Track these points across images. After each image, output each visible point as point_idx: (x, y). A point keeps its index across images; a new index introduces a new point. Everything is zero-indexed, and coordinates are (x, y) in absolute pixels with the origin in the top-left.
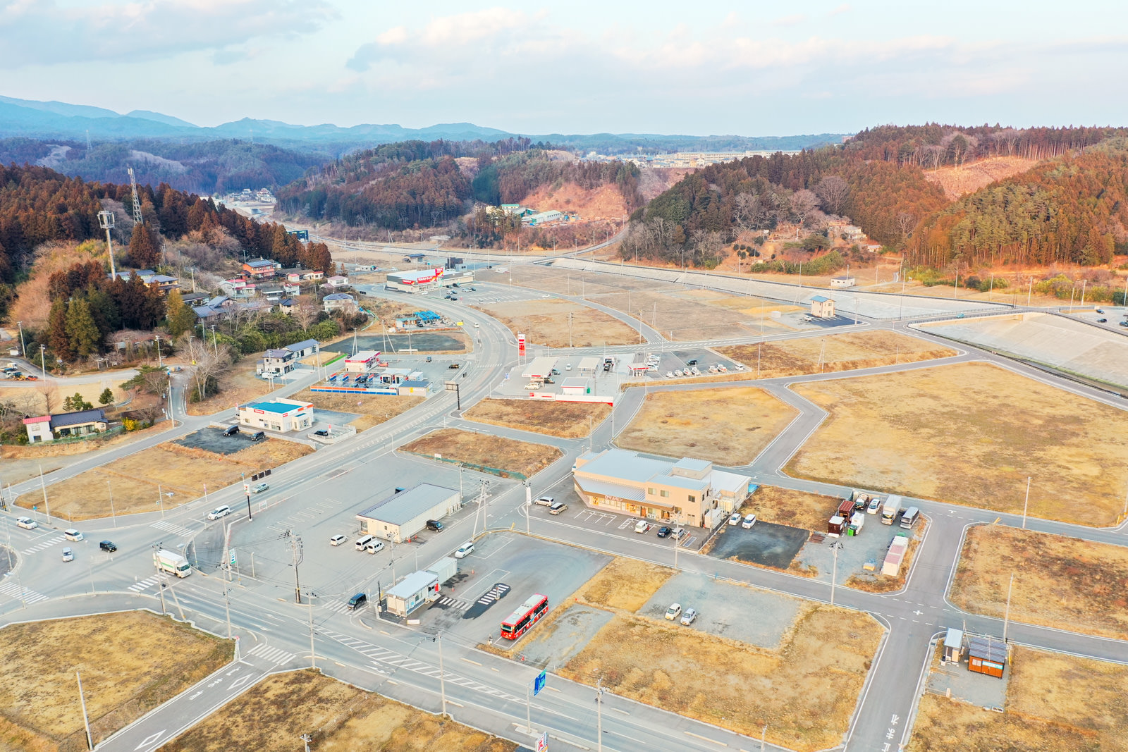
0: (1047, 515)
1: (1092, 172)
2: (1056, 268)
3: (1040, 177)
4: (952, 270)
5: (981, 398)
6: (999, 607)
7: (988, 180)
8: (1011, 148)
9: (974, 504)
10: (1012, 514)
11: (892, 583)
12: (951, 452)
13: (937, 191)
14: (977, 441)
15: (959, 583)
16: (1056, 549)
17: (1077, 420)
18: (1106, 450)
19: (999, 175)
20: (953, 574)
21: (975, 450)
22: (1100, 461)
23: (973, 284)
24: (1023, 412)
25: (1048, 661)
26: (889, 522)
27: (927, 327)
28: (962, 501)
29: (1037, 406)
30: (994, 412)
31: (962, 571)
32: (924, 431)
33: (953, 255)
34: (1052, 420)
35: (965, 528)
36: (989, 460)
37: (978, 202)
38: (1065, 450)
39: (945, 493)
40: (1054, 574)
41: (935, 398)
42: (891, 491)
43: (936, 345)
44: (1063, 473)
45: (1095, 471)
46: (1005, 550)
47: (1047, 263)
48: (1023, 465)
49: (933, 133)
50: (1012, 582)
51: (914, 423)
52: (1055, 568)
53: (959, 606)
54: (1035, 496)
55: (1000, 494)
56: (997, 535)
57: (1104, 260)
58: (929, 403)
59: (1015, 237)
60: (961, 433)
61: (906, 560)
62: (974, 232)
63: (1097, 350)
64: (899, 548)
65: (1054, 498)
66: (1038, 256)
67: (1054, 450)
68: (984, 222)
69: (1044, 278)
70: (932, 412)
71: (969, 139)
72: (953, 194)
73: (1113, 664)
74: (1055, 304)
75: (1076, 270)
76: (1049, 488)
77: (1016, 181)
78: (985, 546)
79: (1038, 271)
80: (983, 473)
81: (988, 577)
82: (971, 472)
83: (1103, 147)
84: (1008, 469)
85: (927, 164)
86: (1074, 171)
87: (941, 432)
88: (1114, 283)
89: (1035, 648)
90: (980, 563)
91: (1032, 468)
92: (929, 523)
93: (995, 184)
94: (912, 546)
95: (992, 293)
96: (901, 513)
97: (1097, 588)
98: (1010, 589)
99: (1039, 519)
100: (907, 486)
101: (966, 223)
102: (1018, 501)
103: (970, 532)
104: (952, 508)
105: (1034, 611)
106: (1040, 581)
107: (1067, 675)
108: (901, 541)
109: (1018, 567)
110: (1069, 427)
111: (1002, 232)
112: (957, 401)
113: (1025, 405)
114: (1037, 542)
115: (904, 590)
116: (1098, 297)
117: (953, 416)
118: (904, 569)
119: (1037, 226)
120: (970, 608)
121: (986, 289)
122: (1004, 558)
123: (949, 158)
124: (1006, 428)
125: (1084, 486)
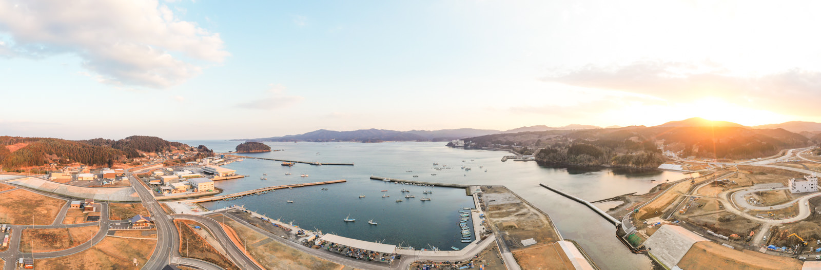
0: (38, 224)
1: (38, 147)
2: (34, 167)
3: (29, 146)
4: (14, 168)
5: (22, 198)
6: (30, 250)
7: (18, 148)
8: (22, 141)
9: (22, 224)
10: (31, 225)
11: (5, 248)
12: (16, 212)
13: (8, 150)
14: (22, 208)
15: (21, 245)
16: (41, 232)
17: (41, 201)
18: (48, 207)
19: (21, 147)
20: (19, 243)
21: (22, 211)
22: (47, 209)
23: (18, 171)
24: (31, 200)
25: (42, 261)
26: (3, 232)
27: (9, 181)
28: (20, 224)
29: (33, 198)
30: (25, 201)
31: (21, 242)
32: (10, 207)
33: (13, 165)
34: (37, 201)
35: (21, 231)
36: (25, 213)
37: (17, 153)
38: (40, 208)
39: (16, 222)
40: (41, 239)
41: (12, 199)
42: (4, 223)
43: (11, 186)
44: (40, 213)
45: (46, 212)
46: (30, 235)
47: (32, 166)
48: (32, 213)
49: (6, 138)
50: (33, 243)
51: (7, 205)
52: (41, 237)
53: (21, 252)
54: (35, 220)
55: (28, 221)
56: (28, 231)
57: (43, 165)
58: (10, 200)
59: (25, 160)
60: (18, 207)
61: (8, 242)
62: (17, 159)
63: (44, 184)
64: (7, 238)
65: (39, 220)
66: (30, 165)
67: (38, 208)
68: (19, 157)
69: (32, 169)
70: (11, 202)
71: (14, 139)
72: (12, 151)
73: (55, 258)
74: (34, 175)
75: (38, 167)
76: (38, 217)
77: (24, 149)
78: (26, 234)
79: (30, 168)
80: (24, 216)
81: (27, 242)
82: (21, 216)
83: (40, 142)
84: (29, 214)
85: (6, 144)
86: (35, 146)
87: (14, 207)
88: (45, 169)
89: (39, 258)
90: (26, 239)
91: (34, 213)
92: (13, 231)
93: (20, 149)
94: (9, 237)
95: (22, 173)
96: (6, 229)
97: (50, 240)
98: (32, 245)
99: (36, 225)
100: (7, 221)
101: (15, 157)
102: (31, 222)
103: (22, 231)
104: (18, 226)
105: (38, 249)
106: (38, 241)
107: (46, 264)
108: (7, 236)
109: (33, 238)
110: (40, 202)
111: (22, 159)
112: (17, 199)
113: (31, 198)
114: (37, 231)
115: (8, 250)
116: (42, 173)
117: (16, 203)
118: (8, 244)
119: (29, 158)
120: (24, 252)
121: (20, 172)
122: (30, 237)
123: (10, 144)
124: (28, 204)
125: (45, 216)
